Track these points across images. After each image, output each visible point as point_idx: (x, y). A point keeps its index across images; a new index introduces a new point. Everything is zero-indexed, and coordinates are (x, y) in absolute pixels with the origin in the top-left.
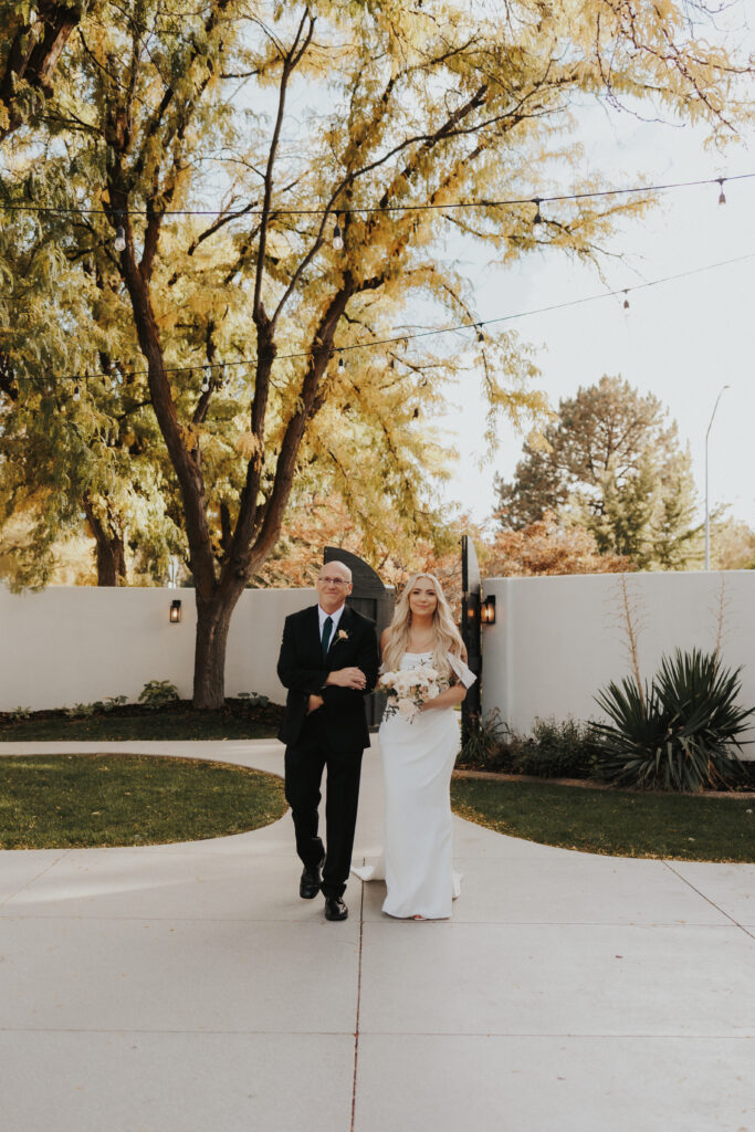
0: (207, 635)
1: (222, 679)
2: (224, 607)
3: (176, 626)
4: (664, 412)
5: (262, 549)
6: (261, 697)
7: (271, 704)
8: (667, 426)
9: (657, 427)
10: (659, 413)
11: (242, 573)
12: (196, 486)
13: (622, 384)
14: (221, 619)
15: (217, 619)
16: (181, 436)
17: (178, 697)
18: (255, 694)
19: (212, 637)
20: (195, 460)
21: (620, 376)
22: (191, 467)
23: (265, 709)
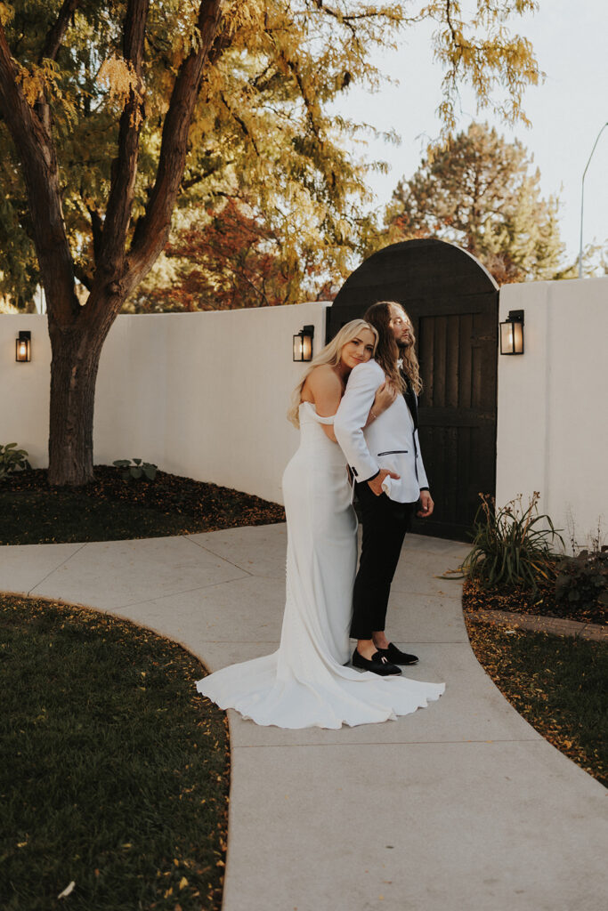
0: (66, 379)
1: (89, 443)
2: (90, 339)
3: (25, 366)
4: (529, 158)
5: (144, 253)
6: (147, 465)
7: (160, 474)
8: (531, 172)
9: (521, 174)
10: (524, 161)
11: (115, 288)
12: (44, 159)
13: (490, 132)
14: (85, 356)
15: (80, 355)
16: (18, 79)
17: (29, 466)
18: (138, 461)
19: (73, 382)
20: (41, 120)
21: (486, 124)
22: (33, 128)
23: (152, 483)
